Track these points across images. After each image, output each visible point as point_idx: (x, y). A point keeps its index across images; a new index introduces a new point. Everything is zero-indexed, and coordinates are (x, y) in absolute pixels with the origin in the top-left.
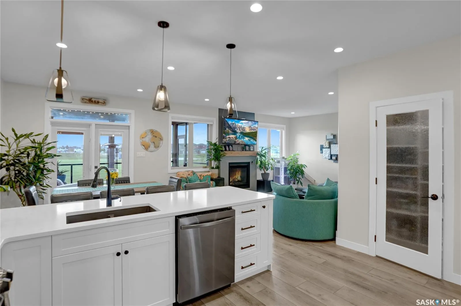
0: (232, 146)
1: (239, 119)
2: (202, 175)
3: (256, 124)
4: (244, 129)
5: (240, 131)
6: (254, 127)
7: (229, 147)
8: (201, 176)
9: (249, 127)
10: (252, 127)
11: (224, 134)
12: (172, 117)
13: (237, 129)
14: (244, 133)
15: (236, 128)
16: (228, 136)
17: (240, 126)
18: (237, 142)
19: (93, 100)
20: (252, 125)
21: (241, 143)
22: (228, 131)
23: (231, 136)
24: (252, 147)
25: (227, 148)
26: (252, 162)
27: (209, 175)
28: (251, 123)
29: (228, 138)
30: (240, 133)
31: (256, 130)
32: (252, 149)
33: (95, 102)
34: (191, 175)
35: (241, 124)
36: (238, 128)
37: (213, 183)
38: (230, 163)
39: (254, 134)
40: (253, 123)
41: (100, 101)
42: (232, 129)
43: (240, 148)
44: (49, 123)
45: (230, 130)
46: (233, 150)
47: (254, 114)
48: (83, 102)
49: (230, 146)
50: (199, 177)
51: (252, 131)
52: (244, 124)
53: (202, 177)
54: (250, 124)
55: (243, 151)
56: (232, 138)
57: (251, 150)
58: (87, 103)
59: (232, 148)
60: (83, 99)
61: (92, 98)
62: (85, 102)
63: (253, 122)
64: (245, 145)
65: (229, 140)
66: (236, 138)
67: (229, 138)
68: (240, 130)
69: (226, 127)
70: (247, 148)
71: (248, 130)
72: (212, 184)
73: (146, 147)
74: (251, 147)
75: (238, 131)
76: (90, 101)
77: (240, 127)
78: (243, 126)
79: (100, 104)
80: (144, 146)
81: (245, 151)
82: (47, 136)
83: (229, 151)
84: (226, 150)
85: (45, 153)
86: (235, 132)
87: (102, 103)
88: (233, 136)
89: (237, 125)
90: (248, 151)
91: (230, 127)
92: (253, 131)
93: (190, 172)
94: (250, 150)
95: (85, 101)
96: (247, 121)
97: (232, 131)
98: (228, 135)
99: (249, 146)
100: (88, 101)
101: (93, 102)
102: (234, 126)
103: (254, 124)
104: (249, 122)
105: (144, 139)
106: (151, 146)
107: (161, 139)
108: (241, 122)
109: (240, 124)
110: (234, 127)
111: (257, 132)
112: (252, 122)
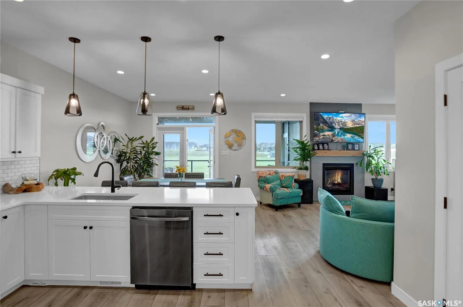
0: (328, 144)
1: (338, 113)
2: (284, 176)
3: (361, 117)
4: (344, 123)
5: (340, 126)
6: (360, 120)
7: (323, 146)
8: (282, 176)
9: (352, 122)
10: (356, 121)
11: (316, 132)
12: (255, 116)
13: (336, 125)
14: (345, 129)
15: (334, 123)
16: (321, 134)
17: (340, 121)
18: (335, 140)
19: (185, 107)
20: (356, 119)
21: (340, 141)
22: (323, 127)
23: (327, 133)
24: (358, 145)
25: (321, 147)
26: (357, 164)
27: (291, 175)
28: (355, 116)
29: (322, 136)
30: (339, 129)
31: (361, 124)
32: (357, 148)
33: (186, 108)
34: (272, 175)
35: (341, 118)
36: (337, 123)
37: (295, 185)
38: (324, 164)
39: (359, 129)
40: (356, 116)
41: (190, 107)
42: (328, 124)
43: (339, 147)
44: (156, 128)
45: (325, 125)
46: (328, 149)
47: (361, 104)
48: (177, 110)
49: (325, 145)
50: (280, 178)
51: (355, 126)
52: (344, 118)
53: (283, 178)
54: (353, 118)
55: (344, 150)
56: (328, 136)
57: (355, 149)
58: (181, 110)
59: (327, 146)
60: (177, 108)
61: (184, 106)
62: (179, 110)
63: (358, 115)
64: (348, 143)
65: (323, 138)
66: (334, 135)
67: (324, 135)
68: (338, 125)
69: (320, 123)
70: (350, 146)
71: (350, 125)
72: (293, 185)
73: (230, 146)
74: (355, 145)
75: (337, 126)
76: (183, 108)
77: (338, 123)
78: (343, 121)
79: (190, 110)
80: (227, 145)
81: (347, 150)
82: (153, 139)
83: (323, 150)
84: (319, 149)
85: (151, 151)
86: (332, 128)
87: (192, 109)
88: (330, 133)
89: (335, 119)
90: (350, 150)
91: (325, 122)
92: (358, 126)
93: (271, 172)
94: (353, 149)
95: (179, 108)
96: (349, 114)
97: (328, 127)
98: (323, 132)
99: (353, 144)
100: (181, 109)
101: (185, 109)
102: (331, 120)
103: (358, 118)
104: (352, 115)
105: (227, 139)
106: (234, 145)
107: (244, 138)
108: (341, 115)
109: (339, 118)
110: (331, 122)
111: (363, 127)
112: (356, 114)
